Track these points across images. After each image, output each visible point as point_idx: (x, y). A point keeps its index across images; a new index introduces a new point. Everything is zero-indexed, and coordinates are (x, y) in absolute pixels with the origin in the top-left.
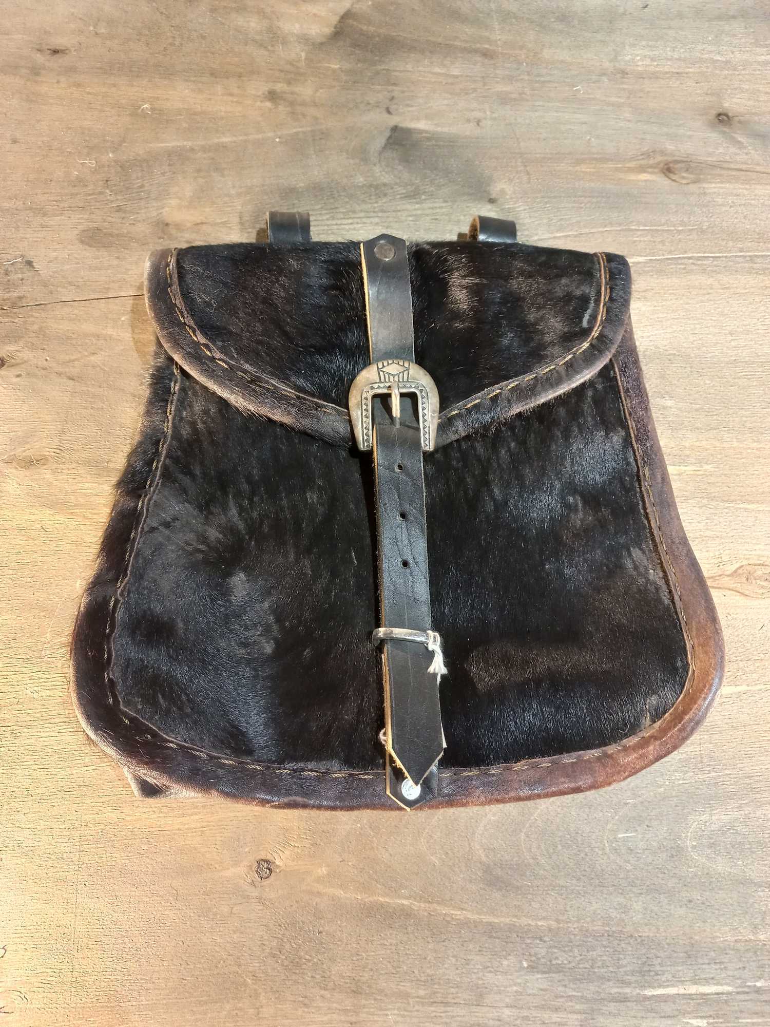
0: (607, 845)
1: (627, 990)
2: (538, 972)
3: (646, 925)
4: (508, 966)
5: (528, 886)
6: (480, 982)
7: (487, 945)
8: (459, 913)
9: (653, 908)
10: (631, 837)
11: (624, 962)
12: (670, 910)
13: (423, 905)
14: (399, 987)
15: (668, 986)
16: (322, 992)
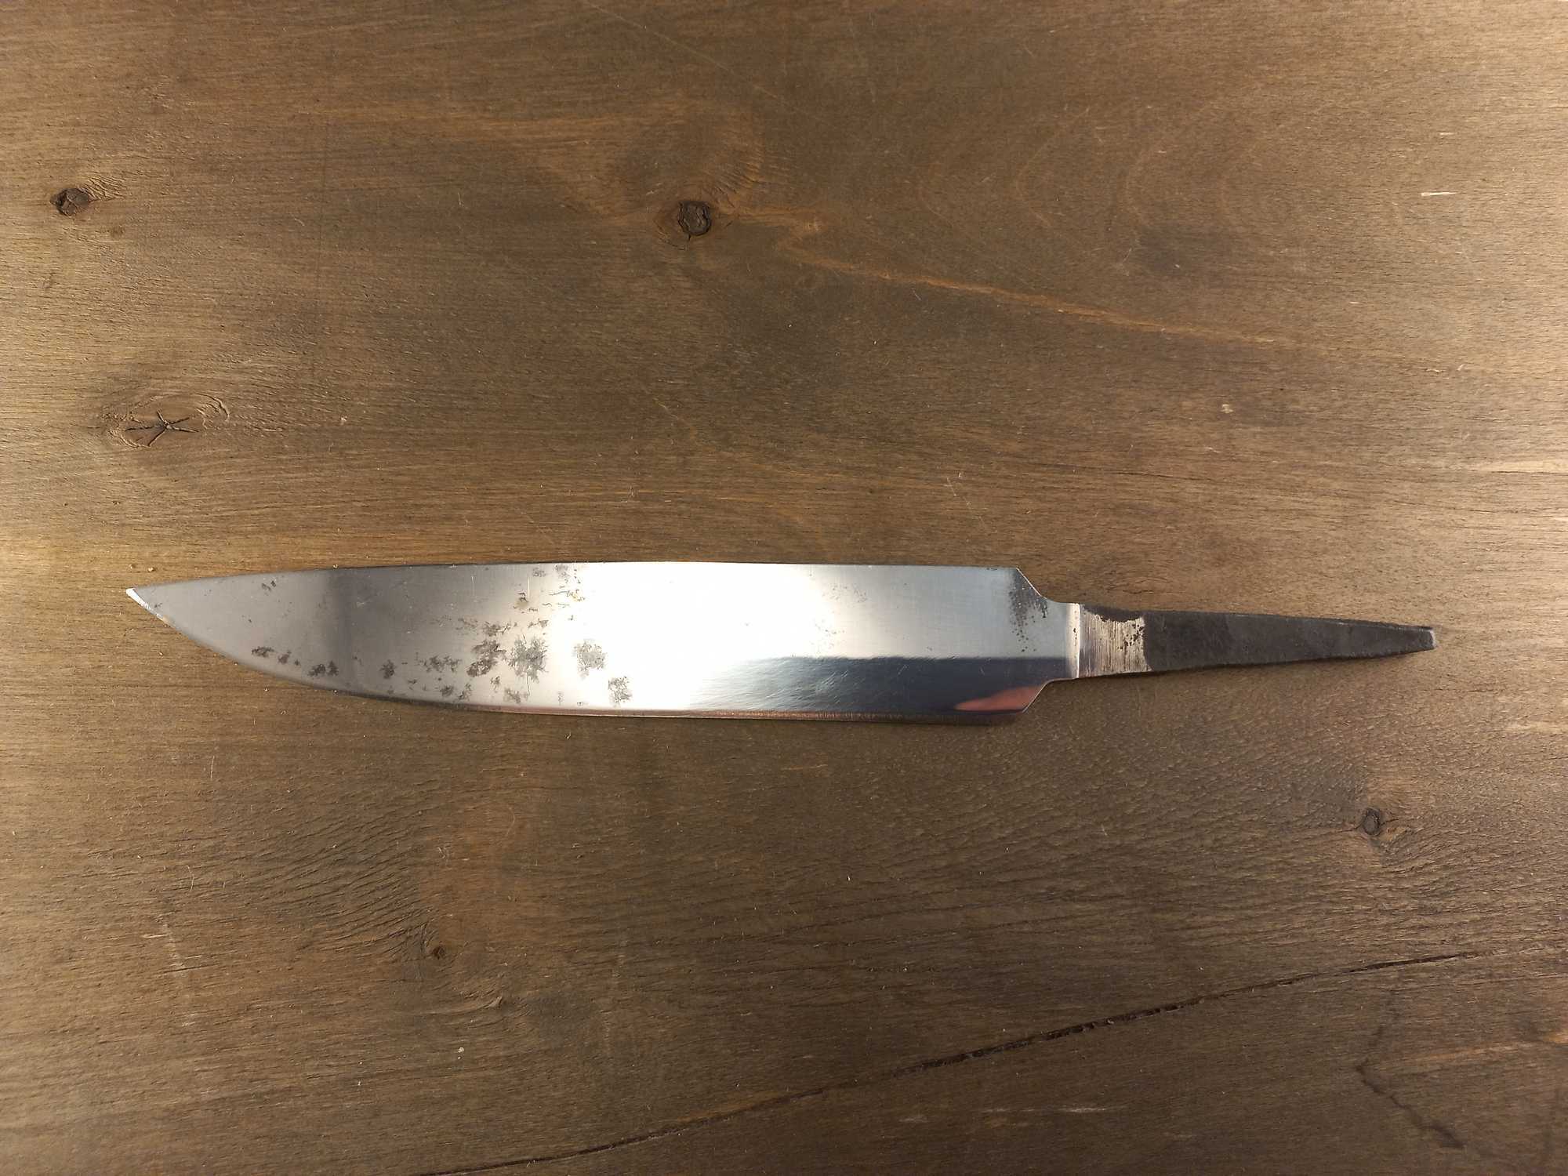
0: (1397, 209)
1: (1441, 463)
2: (1255, 424)
3: (1479, 351)
4: (1194, 408)
5: (1235, 273)
6: (1139, 434)
7: (1148, 373)
8: (1092, 313)
9: (1495, 323)
10: (1449, 198)
11: (1435, 414)
12: (1530, 328)
13: (1017, 296)
14: (970, 435)
15: (1523, 458)
16: (815, 435)
